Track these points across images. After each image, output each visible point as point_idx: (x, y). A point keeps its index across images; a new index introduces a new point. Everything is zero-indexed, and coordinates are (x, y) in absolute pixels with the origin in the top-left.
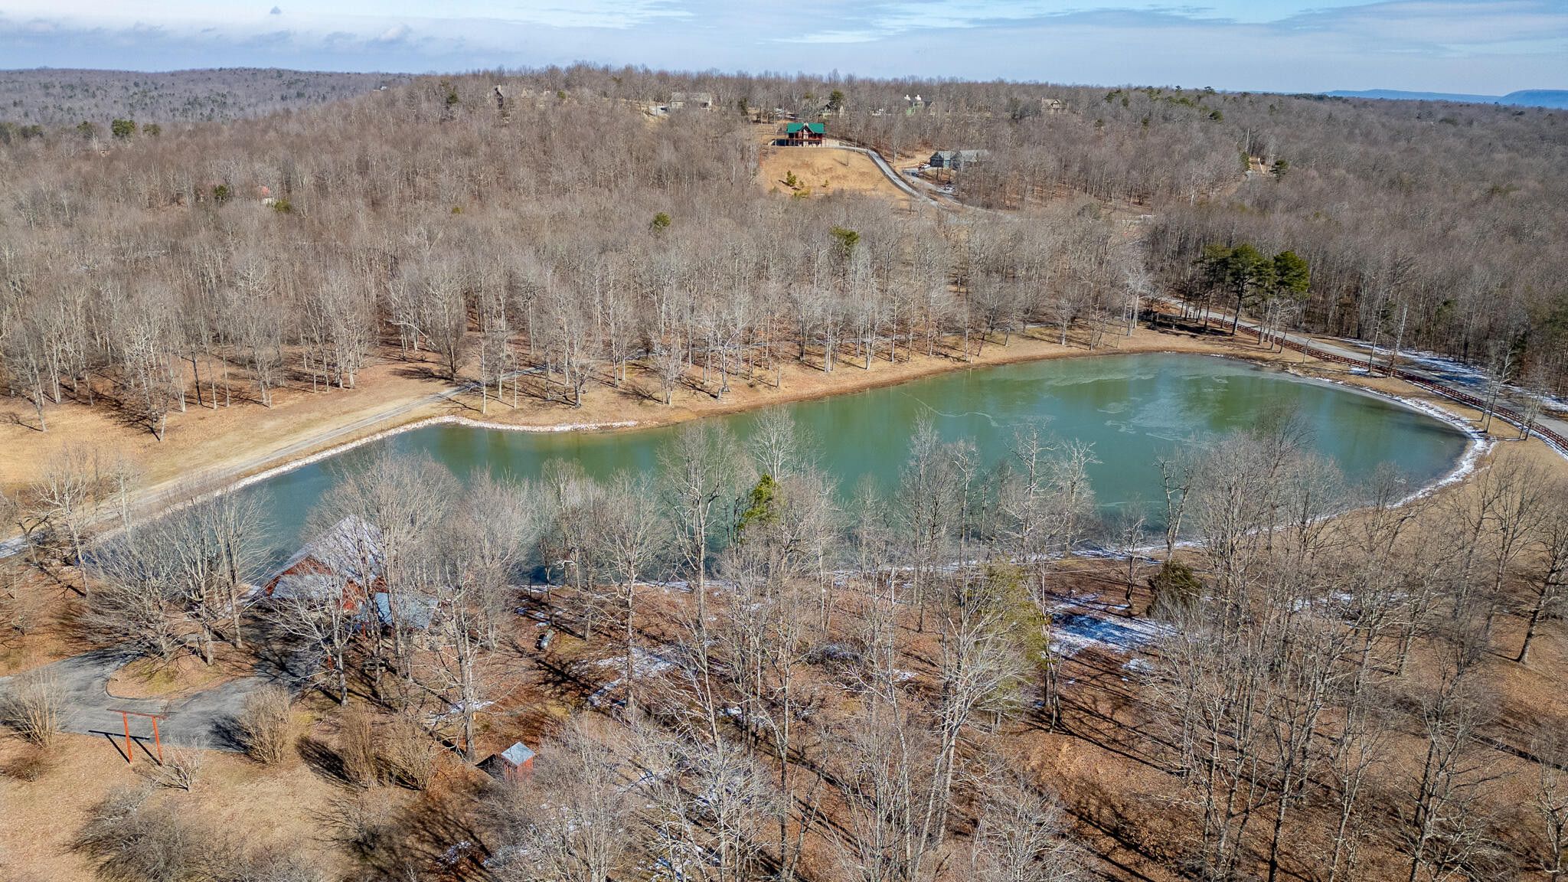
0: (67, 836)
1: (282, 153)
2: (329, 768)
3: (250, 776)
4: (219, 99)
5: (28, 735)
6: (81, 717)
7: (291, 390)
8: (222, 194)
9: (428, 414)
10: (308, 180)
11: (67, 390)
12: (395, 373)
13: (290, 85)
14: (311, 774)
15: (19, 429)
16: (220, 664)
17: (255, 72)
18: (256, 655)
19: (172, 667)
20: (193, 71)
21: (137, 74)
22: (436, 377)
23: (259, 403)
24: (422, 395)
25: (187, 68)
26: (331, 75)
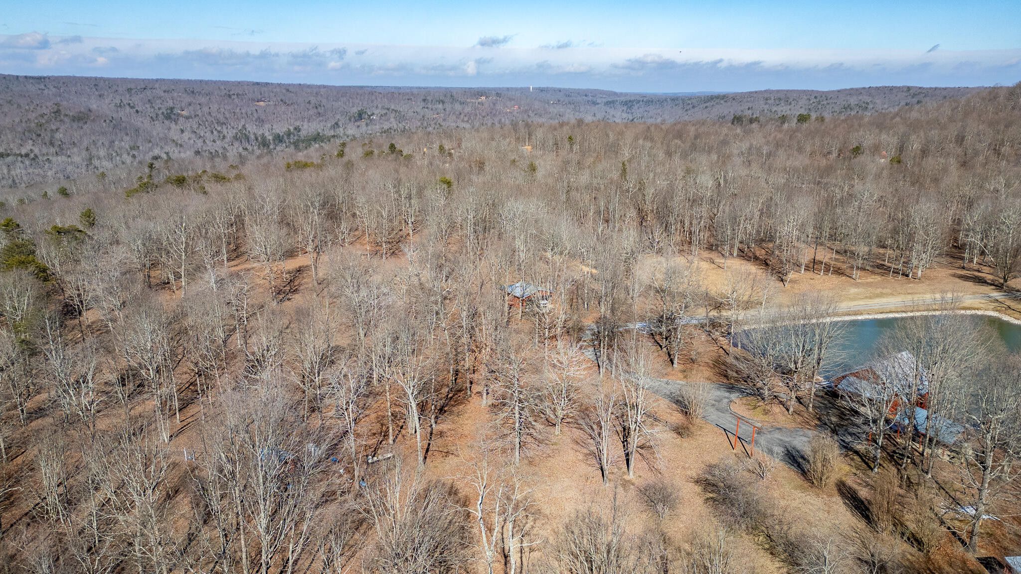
0: (693, 473)
1: (902, 129)
2: (857, 508)
3: (801, 488)
4: (863, 105)
5: (686, 413)
6: (714, 415)
7: (873, 273)
8: (857, 151)
9: (976, 306)
10: (917, 146)
11: (741, 250)
12: (954, 275)
13: (914, 96)
14: (843, 506)
15: (713, 266)
16: (796, 416)
17: (891, 89)
18: (819, 419)
19: (768, 407)
20: (852, 89)
21: (818, 92)
22: (988, 283)
23: (850, 277)
24: (974, 293)
25: (848, 87)
26: (945, 89)
